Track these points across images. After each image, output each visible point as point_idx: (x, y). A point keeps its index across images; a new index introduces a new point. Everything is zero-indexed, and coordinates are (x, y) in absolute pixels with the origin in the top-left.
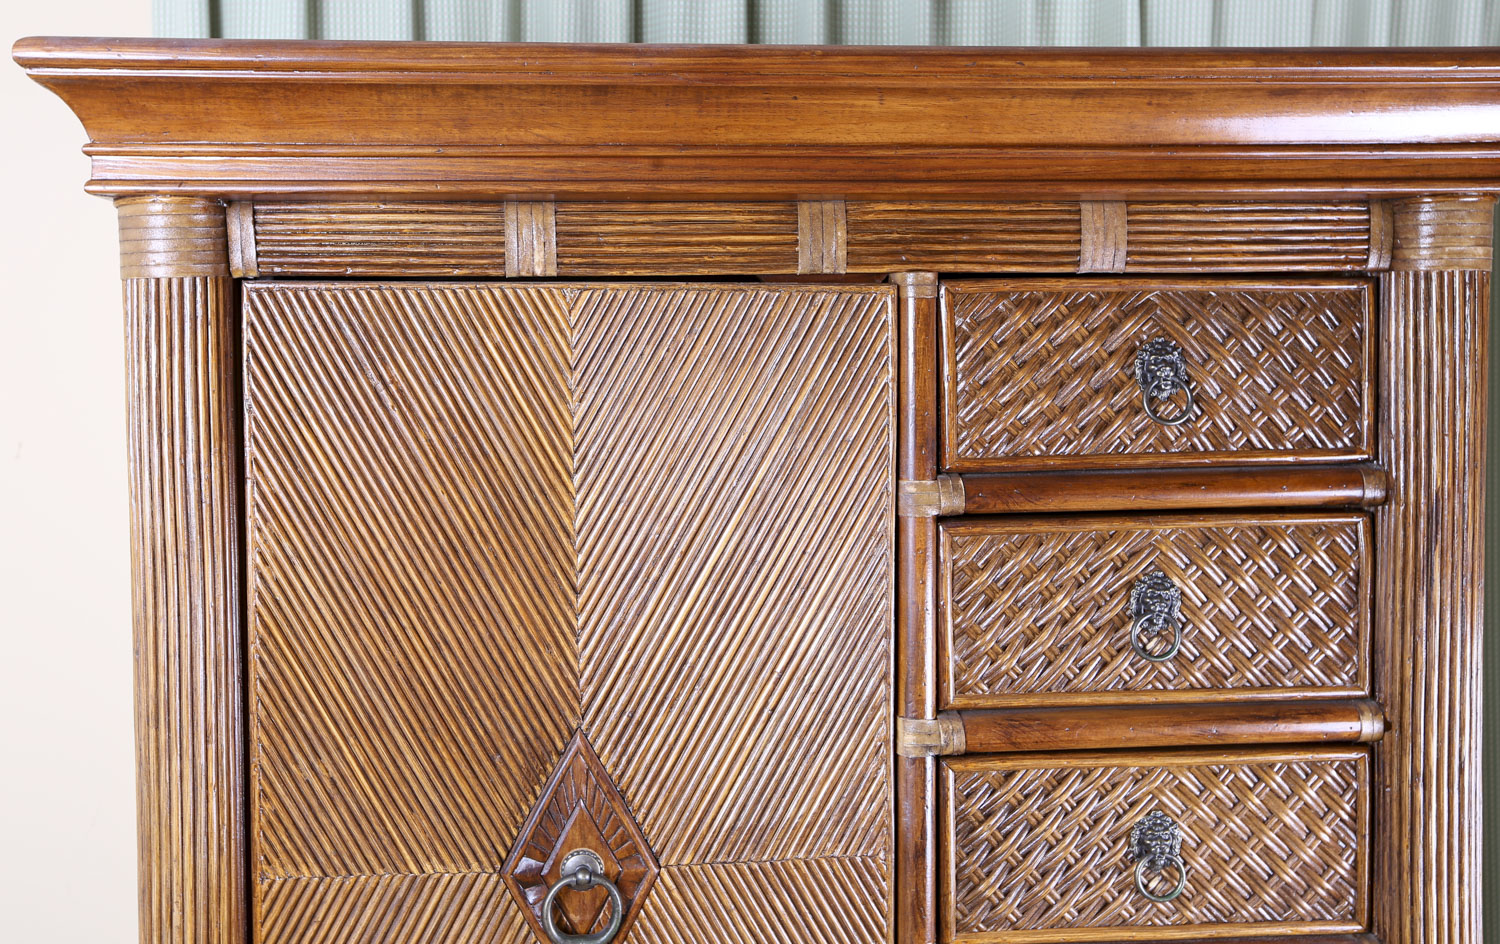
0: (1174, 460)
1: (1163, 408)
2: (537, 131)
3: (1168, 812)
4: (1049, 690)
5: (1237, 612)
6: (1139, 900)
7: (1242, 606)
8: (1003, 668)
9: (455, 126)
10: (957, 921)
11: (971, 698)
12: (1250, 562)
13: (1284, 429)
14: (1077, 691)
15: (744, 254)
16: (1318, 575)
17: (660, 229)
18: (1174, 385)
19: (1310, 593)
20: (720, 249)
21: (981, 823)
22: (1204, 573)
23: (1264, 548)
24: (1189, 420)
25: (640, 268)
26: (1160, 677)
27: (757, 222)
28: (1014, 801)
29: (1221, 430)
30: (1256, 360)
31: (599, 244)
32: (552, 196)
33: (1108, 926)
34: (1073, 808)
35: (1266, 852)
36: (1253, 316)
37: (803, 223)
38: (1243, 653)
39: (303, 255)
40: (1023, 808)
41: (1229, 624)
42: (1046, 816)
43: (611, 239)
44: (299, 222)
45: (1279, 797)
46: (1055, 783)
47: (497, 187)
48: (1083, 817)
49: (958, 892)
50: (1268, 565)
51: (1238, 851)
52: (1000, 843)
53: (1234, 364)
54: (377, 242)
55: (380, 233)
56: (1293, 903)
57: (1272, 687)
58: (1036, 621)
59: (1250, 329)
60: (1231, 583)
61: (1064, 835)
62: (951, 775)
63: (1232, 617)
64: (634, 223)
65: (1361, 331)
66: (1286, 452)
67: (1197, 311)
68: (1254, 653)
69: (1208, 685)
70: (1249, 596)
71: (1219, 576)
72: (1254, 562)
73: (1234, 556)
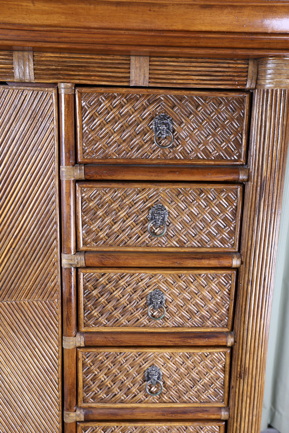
0: (167, 162)
3: (161, 289)
4: (119, 245)
5: (190, 220)
6: (150, 319)
7: (191, 218)
10: (84, 323)
13: (211, 151)
16: (221, 207)
18: (167, 132)
19: (218, 214)
22: (178, 205)
26: (160, 242)
29: (186, 151)
30: (201, 124)
33: (139, 326)
34: (127, 287)
38: (191, 235)
40: (108, 286)
41: (186, 224)
42: (117, 289)
46: (120, 278)
48: (130, 290)
50: (203, 203)
52: (99, 298)
53: (192, 125)
57: (202, 247)
59: (199, 111)
60: (188, 209)
61: (123, 296)
62: (82, 273)
63: (188, 222)
65: (243, 114)
66: (211, 160)
67: (178, 103)
68: (195, 235)
69: (178, 246)
70: (195, 214)
71: (183, 206)
72: (197, 202)
73: (190, 199)
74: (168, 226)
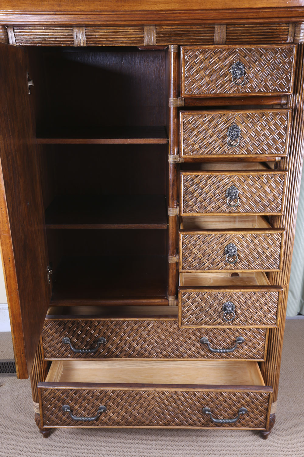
0: (240, 95)
1: (238, 81)
2: (78, 7)
3: (236, 186)
4: (207, 154)
5: (255, 135)
6: (228, 207)
7: (256, 133)
8: (195, 148)
9: (58, 6)
10: (183, 210)
11: (187, 155)
12: (259, 122)
13: (270, 86)
14: (213, 154)
15: (131, 40)
16: (276, 126)
17: (110, 34)
18: (241, 74)
19: (274, 130)
20: (125, 39)
21: (190, 188)
22: (247, 125)
23: (263, 118)
24: (244, 84)
25: (106, 44)
26: (235, 151)
27: (134, 32)
28: (198, 182)
29: (253, 87)
30: (263, 67)
31: (96, 38)
32: (84, 25)
33: (220, 212)
34: (212, 184)
35: (260, 196)
36: (264, 55)
37: (145, 33)
38: (256, 145)
39: (26, 41)
40: (200, 184)
41: (252, 138)
42: (206, 186)
43: (99, 37)
44: (25, 32)
45: (264, 183)
46: (208, 178)
47: (69, 23)
48: (215, 187)
49: (184, 204)
50: (264, 123)
51: (252, 195)
52: (194, 192)
53: (258, 68)
54: (43, 37)
55: (44, 35)
56: (265, 208)
58: (204, 137)
59: (262, 59)
60: (254, 127)
61: (210, 191)
62: (183, 176)
63: (254, 136)
64: (104, 32)
65: (292, 59)
66: (270, 92)
67: (248, 54)
68: (258, 145)
69: (247, 153)
70: (258, 131)
71: (251, 126)
72: (260, 122)
73: (255, 121)
74: (240, 139)
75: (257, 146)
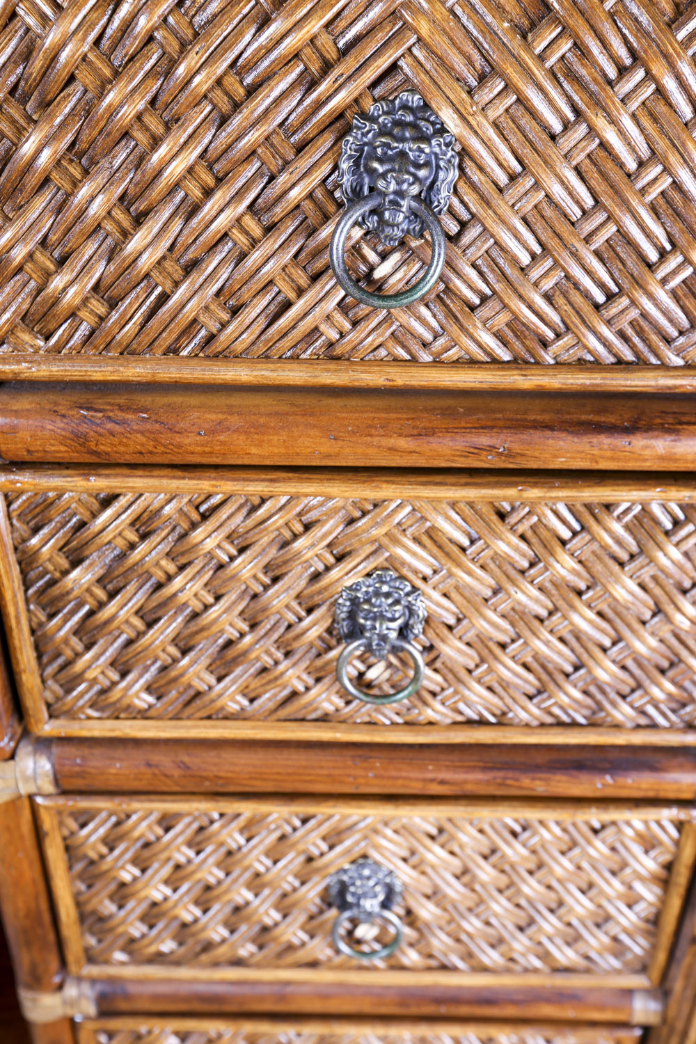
3: (405, 572)
5: (589, 202)
7: (600, 187)
12: (640, 74)
22: (521, 101)
23: (681, 35)
38: (587, 296)
41: (564, 229)
46: (195, 517)
57: (640, 364)
60: (582, 129)
68: (610, 297)
69: (506, 357)
70: (621, 165)
71: (557, 111)
72: (649, 75)
73: (603, 60)
74: (453, 239)
75: (600, 298)
